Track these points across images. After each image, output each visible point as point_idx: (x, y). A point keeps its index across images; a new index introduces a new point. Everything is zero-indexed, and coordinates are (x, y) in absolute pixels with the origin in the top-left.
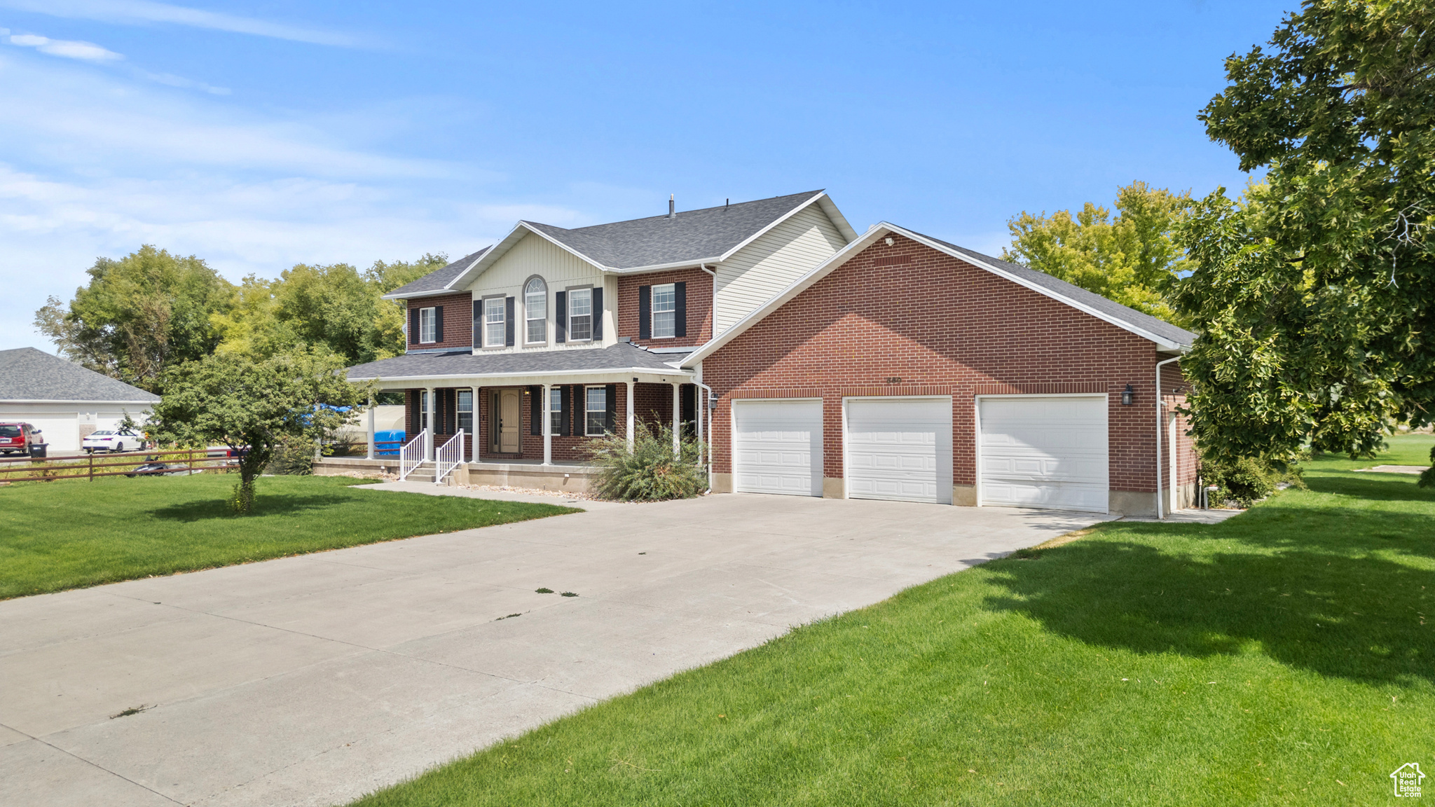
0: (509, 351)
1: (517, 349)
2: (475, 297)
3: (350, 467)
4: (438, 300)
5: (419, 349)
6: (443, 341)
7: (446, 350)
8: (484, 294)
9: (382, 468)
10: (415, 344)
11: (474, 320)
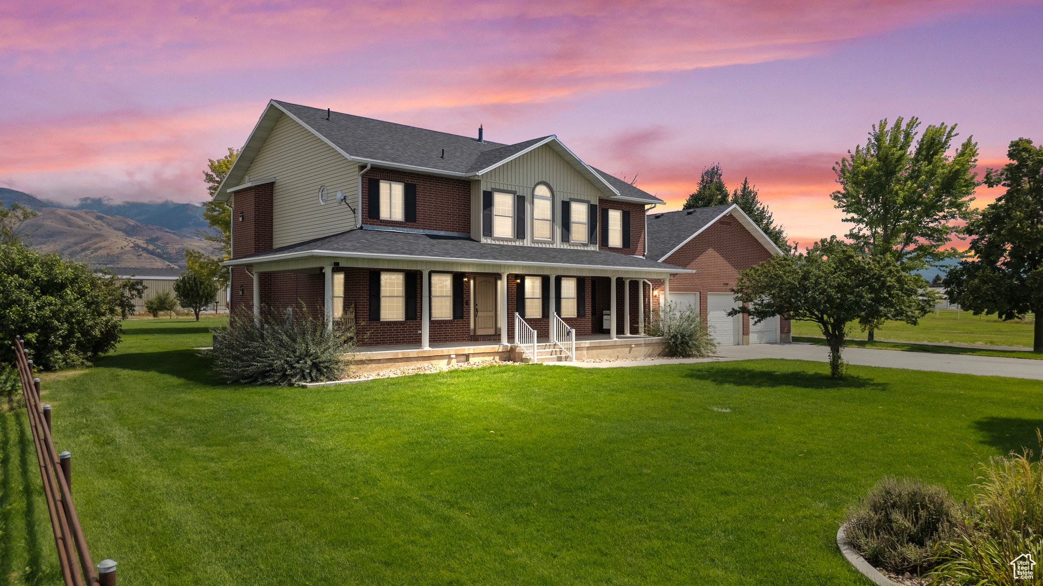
0: (519, 243)
1: (527, 242)
2: (484, 187)
3: (399, 360)
4: (408, 176)
5: (381, 225)
6: (415, 221)
7: (421, 232)
8: (493, 186)
9: (452, 356)
10: (374, 219)
11: (484, 209)
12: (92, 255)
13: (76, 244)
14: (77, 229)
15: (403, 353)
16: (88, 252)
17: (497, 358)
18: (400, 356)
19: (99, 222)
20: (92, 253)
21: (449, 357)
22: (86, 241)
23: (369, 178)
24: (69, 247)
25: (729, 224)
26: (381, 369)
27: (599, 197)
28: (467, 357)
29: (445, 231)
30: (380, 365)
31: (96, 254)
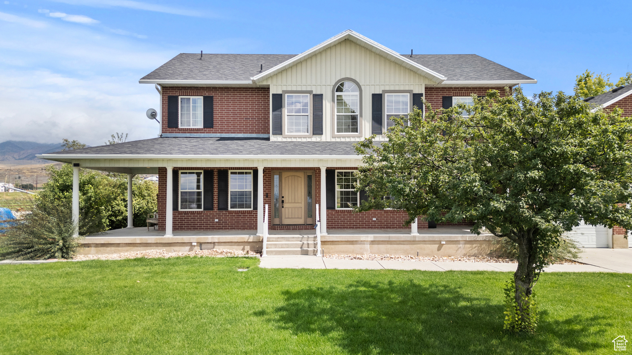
0: (316, 139)
1: (326, 137)
2: (274, 91)
3: (138, 245)
4: (206, 90)
5: (179, 133)
6: (213, 127)
7: (218, 135)
8: (285, 89)
9: (193, 244)
10: (173, 128)
11: (274, 110)
15: (141, 239)
17: (248, 248)
18: (138, 242)
21: (190, 244)
23: (168, 96)
26: (120, 251)
27: (425, 85)
28: (213, 246)
29: (244, 133)
30: (119, 248)
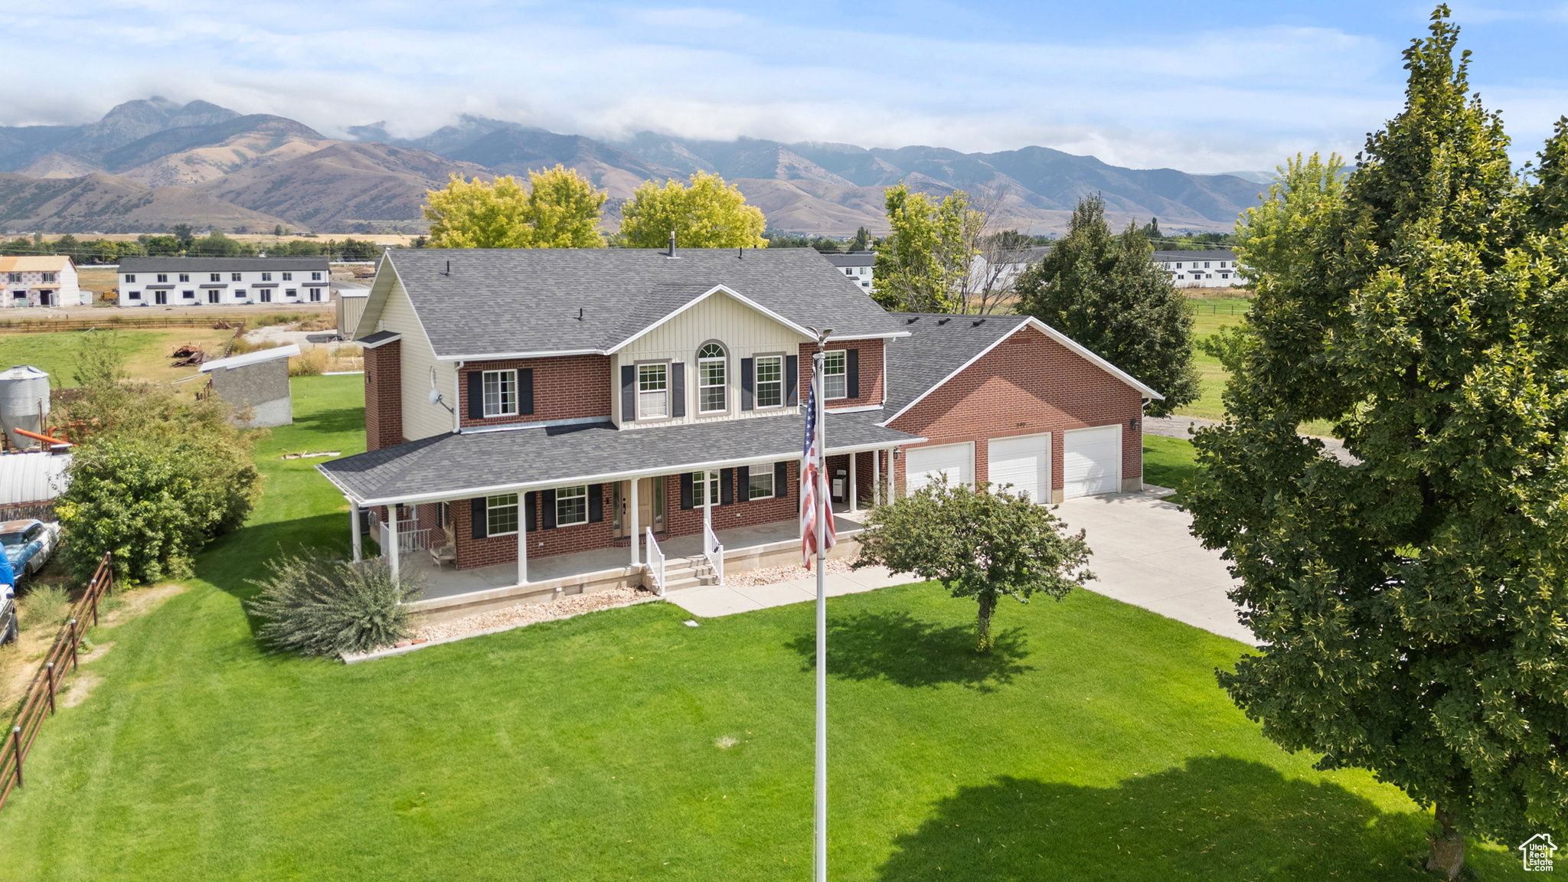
0: (677, 422)
1: (689, 419)
2: (622, 362)
3: (486, 602)
4: (525, 365)
5: (485, 425)
6: (532, 413)
7: (542, 425)
8: (637, 358)
9: (558, 590)
10: (476, 419)
11: (623, 388)
12: (384, 207)
13: (364, 191)
14: (364, 171)
15: (490, 593)
16: (380, 203)
17: (624, 584)
18: (487, 598)
19: (392, 158)
20: (384, 204)
21: (553, 592)
22: (376, 186)
23: (468, 373)
24: (355, 196)
25: (1028, 341)
27: (800, 344)
28: (580, 588)
29: (576, 417)
30: (461, 611)
31: (390, 205)
